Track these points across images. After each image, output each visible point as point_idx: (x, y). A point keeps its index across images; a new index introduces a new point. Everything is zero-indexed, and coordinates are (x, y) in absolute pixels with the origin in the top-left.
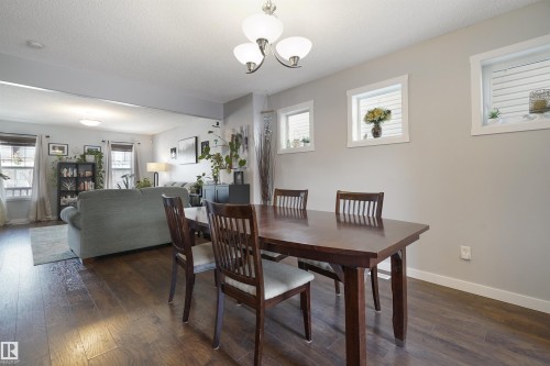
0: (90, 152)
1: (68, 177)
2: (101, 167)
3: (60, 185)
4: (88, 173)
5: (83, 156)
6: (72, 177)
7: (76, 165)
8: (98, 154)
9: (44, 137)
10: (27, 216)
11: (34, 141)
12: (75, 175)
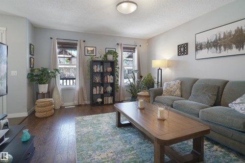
0: (110, 52)
1: (97, 72)
2: (117, 64)
3: (92, 78)
4: (109, 69)
5: (106, 56)
6: (100, 72)
7: (102, 63)
8: (115, 54)
9: (82, 42)
10: (73, 101)
11: (76, 44)
12: (102, 71)
